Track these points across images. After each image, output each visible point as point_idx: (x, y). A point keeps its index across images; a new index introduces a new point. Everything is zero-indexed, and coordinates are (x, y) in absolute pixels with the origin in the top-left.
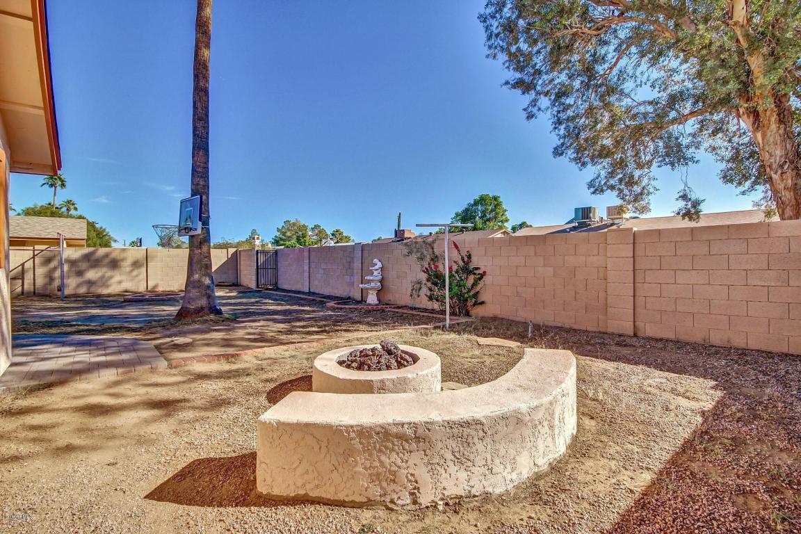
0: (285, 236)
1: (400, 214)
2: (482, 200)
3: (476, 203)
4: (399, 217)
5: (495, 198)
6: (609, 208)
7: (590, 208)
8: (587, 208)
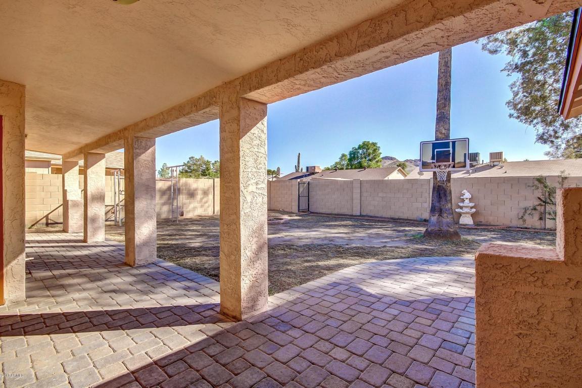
0: (190, 169)
1: (299, 154)
2: (365, 146)
3: (360, 148)
4: (299, 156)
5: (374, 144)
6: (491, 154)
7: (477, 153)
8: (474, 153)
